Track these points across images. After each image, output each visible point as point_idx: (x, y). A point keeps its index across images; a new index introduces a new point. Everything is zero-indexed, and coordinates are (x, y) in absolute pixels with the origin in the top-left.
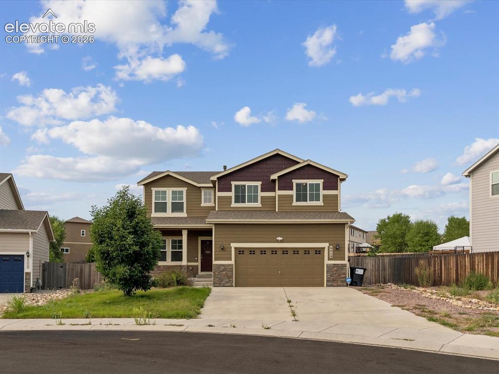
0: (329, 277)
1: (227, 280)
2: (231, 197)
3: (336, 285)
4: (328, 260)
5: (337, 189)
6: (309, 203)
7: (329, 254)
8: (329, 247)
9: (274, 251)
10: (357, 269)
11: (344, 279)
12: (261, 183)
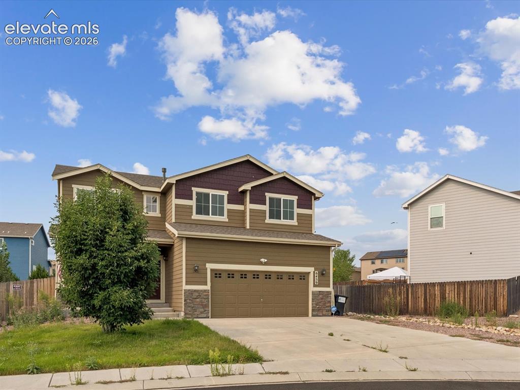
0: (315, 305)
1: (202, 310)
2: (191, 207)
3: (321, 315)
4: (314, 287)
5: (311, 209)
6: (283, 221)
7: (314, 280)
8: (314, 272)
9: (256, 275)
10: (340, 297)
11: (329, 308)
12: (227, 192)
